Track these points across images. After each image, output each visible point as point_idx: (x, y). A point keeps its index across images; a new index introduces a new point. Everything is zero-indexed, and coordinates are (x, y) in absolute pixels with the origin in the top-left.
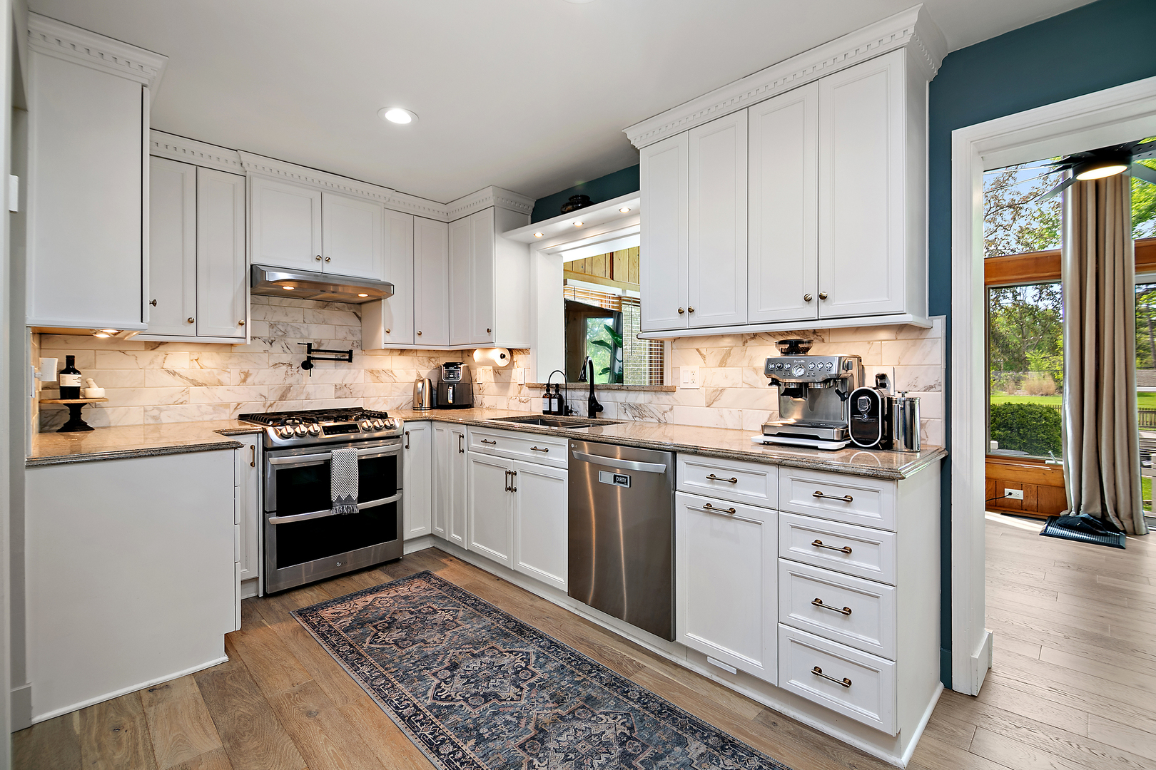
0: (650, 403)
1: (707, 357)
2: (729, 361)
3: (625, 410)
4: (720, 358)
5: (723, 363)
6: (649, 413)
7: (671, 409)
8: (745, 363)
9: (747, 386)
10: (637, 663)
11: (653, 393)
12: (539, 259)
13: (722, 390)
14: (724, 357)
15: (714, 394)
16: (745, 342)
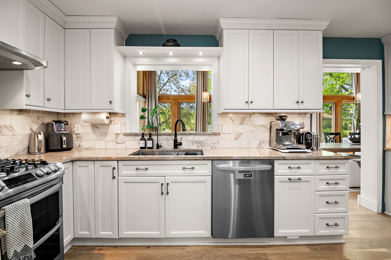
0: (207, 140)
1: (234, 121)
2: (244, 122)
3: (193, 143)
4: (240, 121)
5: (241, 123)
6: (206, 144)
7: (218, 142)
8: (250, 123)
9: (251, 132)
10: (261, 253)
11: (209, 136)
12: (129, 65)
13: (241, 134)
14: (242, 121)
15: (238, 135)
16: (250, 116)
